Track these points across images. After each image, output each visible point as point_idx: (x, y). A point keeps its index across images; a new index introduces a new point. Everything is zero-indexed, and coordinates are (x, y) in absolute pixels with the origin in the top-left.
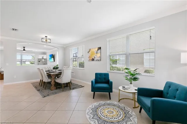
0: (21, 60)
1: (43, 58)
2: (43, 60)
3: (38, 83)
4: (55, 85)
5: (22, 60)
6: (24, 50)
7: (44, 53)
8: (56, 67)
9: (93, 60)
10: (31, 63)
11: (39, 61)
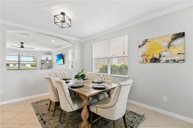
0: (19, 62)
1: (47, 60)
2: (48, 62)
3: (44, 103)
4: (89, 120)
5: (21, 63)
6: (22, 47)
7: (49, 53)
8: (80, 75)
9: (155, 60)
10: (31, 66)
11: (42, 63)
